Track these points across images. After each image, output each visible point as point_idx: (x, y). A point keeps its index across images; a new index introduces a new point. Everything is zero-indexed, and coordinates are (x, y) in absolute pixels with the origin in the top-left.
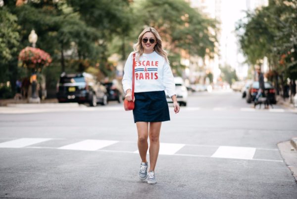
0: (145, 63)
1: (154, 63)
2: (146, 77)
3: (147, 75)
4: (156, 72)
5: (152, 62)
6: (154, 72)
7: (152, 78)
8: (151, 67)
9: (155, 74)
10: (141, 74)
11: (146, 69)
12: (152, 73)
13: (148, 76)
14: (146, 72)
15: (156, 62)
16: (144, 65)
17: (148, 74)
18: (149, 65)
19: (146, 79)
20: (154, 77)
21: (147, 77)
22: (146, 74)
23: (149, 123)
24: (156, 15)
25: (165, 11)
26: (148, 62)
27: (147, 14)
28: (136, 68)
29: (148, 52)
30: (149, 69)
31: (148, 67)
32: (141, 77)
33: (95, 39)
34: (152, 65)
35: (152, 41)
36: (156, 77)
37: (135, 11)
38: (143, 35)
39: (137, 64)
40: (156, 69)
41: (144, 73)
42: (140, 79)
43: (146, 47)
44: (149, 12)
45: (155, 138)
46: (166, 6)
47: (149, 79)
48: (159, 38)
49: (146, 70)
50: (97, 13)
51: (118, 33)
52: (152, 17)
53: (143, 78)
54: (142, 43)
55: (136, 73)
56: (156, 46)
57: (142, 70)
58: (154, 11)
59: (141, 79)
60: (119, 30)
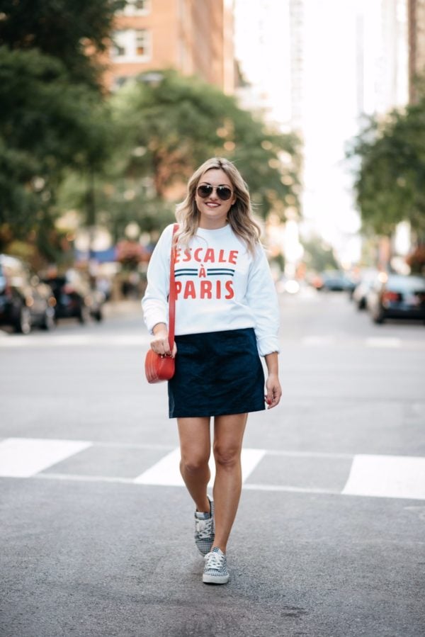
0: (202, 255)
1: (226, 256)
2: (203, 291)
3: (206, 287)
4: (229, 278)
5: (222, 252)
6: (224, 279)
7: (219, 296)
8: (217, 265)
9: (228, 284)
10: (190, 283)
11: (203, 269)
12: (219, 283)
13: (208, 291)
14: (203, 279)
15: (232, 253)
16: (199, 260)
17: (209, 283)
18: (213, 261)
19: (202, 297)
20: (225, 292)
21: (206, 291)
22: (203, 283)
23: (212, 418)
24: (163, 124)
25: (184, 116)
26: (211, 251)
27: (143, 124)
28: (177, 267)
29: (212, 224)
30: (213, 272)
31: (209, 265)
32: (190, 293)
33: (27, 177)
34: (221, 260)
35: (223, 193)
36: (228, 294)
37: (116, 116)
38: (199, 178)
39: (182, 256)
40: (231, 272)
41: (197, 281)
42: (186, 297)
43: (207, 211)
44: (148, 118)
45: (229, 459)
46: (186, 106)
47: (210, 296)
48: (243, 186)
49: (203, 274)
50: (29, 117)
51: (76, 166)
52: (154, 129)
53: (194, 296)
54: (198, 198)
55: (177, 279)
56: (233, 207)
57: (192, 272)
58: (161, 115)
59: (190, 297)
60: (80, 157)
